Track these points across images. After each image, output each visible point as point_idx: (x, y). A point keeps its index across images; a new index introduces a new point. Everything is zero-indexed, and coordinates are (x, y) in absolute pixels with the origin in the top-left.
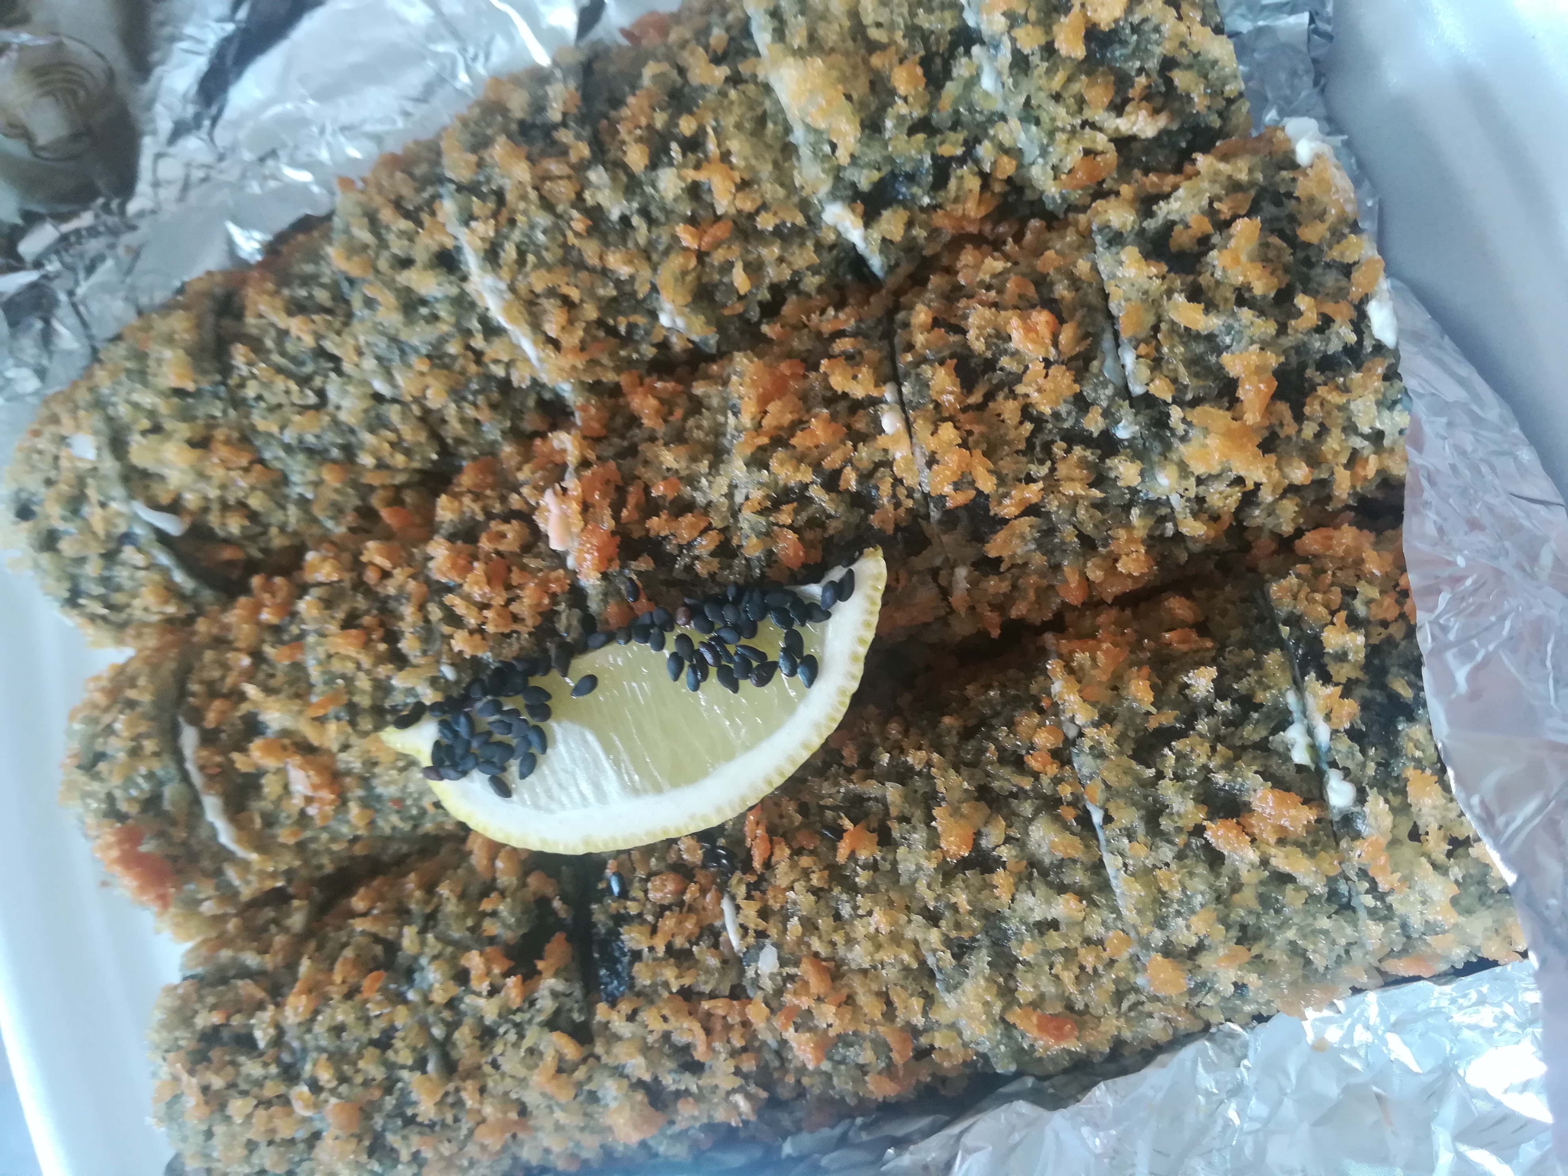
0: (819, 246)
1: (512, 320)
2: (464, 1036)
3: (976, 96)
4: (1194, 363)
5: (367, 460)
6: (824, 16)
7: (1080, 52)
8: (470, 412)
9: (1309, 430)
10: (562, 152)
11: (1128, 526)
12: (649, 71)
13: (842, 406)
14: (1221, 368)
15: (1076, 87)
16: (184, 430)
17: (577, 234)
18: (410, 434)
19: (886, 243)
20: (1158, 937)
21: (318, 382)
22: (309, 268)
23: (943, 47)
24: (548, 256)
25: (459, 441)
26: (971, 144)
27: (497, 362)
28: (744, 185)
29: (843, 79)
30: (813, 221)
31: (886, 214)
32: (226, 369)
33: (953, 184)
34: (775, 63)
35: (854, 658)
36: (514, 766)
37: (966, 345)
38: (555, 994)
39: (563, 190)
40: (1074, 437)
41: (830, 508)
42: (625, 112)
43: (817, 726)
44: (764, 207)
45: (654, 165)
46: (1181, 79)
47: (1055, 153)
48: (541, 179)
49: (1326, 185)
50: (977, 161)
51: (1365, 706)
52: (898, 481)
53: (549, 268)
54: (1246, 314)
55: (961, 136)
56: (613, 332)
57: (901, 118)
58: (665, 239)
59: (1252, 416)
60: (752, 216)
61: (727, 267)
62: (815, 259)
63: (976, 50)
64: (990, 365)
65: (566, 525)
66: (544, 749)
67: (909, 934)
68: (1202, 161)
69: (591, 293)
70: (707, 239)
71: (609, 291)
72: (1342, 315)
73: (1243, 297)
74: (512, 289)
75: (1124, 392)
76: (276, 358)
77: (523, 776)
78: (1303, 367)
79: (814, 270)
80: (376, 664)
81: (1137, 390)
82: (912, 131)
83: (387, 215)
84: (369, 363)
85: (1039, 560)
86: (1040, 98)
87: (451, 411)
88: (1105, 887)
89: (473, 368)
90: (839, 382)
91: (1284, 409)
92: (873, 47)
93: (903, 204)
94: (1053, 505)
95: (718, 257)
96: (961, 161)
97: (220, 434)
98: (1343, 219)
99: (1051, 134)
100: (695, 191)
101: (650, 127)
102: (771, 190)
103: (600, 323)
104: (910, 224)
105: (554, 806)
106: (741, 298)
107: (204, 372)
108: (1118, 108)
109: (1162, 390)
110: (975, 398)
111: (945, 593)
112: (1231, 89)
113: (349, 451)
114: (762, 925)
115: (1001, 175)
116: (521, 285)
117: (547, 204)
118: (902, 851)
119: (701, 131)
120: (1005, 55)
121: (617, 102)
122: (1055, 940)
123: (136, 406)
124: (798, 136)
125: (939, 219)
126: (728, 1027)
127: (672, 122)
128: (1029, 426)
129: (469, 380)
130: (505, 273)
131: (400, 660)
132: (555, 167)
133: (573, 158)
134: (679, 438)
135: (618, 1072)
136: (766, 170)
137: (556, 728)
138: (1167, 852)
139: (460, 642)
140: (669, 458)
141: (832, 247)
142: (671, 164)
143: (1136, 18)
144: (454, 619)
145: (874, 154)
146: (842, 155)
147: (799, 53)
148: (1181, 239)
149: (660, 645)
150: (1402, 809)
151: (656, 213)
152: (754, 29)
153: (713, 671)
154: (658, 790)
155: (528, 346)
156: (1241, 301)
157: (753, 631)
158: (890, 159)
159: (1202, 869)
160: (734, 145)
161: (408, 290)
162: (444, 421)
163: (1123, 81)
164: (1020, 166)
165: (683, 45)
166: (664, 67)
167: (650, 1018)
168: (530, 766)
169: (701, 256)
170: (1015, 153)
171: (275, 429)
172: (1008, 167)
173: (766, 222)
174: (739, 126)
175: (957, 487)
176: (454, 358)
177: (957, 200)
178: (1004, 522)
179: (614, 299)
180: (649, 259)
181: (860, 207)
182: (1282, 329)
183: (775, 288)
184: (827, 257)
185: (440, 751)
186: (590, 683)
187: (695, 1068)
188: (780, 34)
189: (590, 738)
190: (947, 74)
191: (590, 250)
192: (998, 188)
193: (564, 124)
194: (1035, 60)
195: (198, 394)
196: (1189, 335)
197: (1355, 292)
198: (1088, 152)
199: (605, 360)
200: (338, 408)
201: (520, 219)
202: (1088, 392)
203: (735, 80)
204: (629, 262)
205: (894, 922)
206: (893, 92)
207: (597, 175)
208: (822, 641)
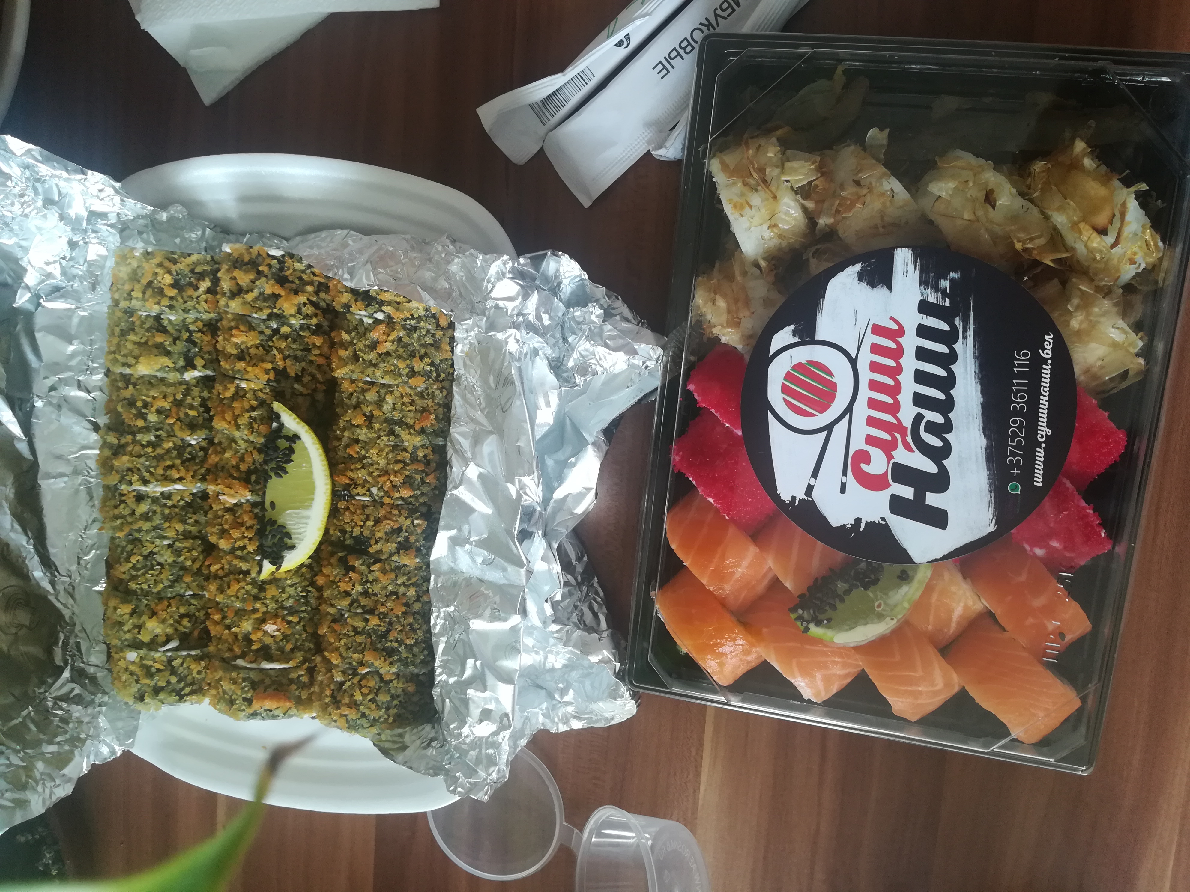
0: (196, 386)
1: (167, 486)
2: (363, 601)
3: (175, 323)
4: (265, 300)
5: (189, 563)
6: (131, 351)
7: (176, 291)
8: (192, 521)
9: (297, 281)
10: (127, 444)
11: (305, 337)
12: (119, 409)
13: (235, 397)
14: (269, 295)
15: (185, 297)
16: (145, 618)
17: (152, 452)
18: (188, 544)
19: (204, 367)
20: (405, 378)
21: (154, 563)
22: (119, 549)
23: (157, 325)
24: (154, 464)
25: (200, 531)
26: (188, 330)
27: (178, 501)
28: (165, 397)
29: (149, 354)
30: (187, 383)
31: (195, 362)
32: (134, 592)
33: (196, 340)
34: (136, 371)
35: (298, 423)
36: (286, 540)
37: (235, 355)
38: (362, 565)
39: (138, 448)
40: (270, 339)
41: (260, 413)
42: (126, 421)
43: (313, 443)
44: (174, 395)
45: (145, 420)
46: (198, 270)
47: (200, 309)
48: (131, 455)
49: (236, 250)
50: (194, 331)
51: (363, 300)
52: (261, 390)
53: (158, 466)
54: (257, 283)
55: (183, 331)
56: (188, 460)
57: (170, 345)
58: (168, 428)
59: (282, 293)
60: (175, 400)
61: (186, 414)
62: (198, 389)
63: (162, 316)
64: (242, 351)
65: (232, 496)
66: (285, 527)
67: (382, 445)
68: (219, 275)
69: (171, 458)
70: (174, 415)
71: (175, 453)
72: (268, 261)
73: (253, 282)
74: (157, 481)
75: (264, 321)
76: (139, 573)
77: (290, 538)
78: (279, 275)
79: (202, 391)
80: (245, 581)
81: (265, 317)
82: (175, 344)
83: (116, 512)
84: (158, 542)
85: (303, 364)
86: (183, 307)
87: (189, 528)
88: (390, 386)
89: (177, 510)
90: (228, 394)
91: (287, 285)
92: (146, 343)
93: (195, 356)
94: (286, 353)
95: (182, 415)
96: (191, 335)
97: (153, 606)
98: (247, 250)
99: (195, 308)
100: (159, 412)
101: (134, 415)
102: (170, 390)
103: (183, 462)
104: (203, 358)
105: (304, 534)
106: (199, 416)
107: (131, 601)
108: (197, 288)
109: (267, 311)
110: (248, 359)
111: (302, 394)
112: (209, 258)
113: (183, 568)
114: (366, 489)
115: (201, 327)
116: (159, 478)
117: (139, 456)
118: (360, 437)
119: (143, 401)
120: (167, 310)
121: (123, 422)
122: (398, 406)
123: (129, 631)
124: (158, 374)
125: (205, 349)
126: (390, 513)
127: (136, 407)
128: (260, 348)
129: (180, 514)
130: (152, 480)
131: (248, 572)
132: (130, 448)
133: (130, 441)
134: (224, 451)
135: (391, 555)
136: (164, 388)
137: (280, 521)
138: (382, 365)
139: (251, 548)
140: (227, 455)
141: (198, 382)
142: (147, 414)
143: (175, 274)
144: (243, 548)
145: (176, 357)
146: (172, 365)
147: (137, 363)
148: (234, 289)
149: (271, 477)
150: (389, 303)
151: (158, 426)
152: (124, 372)
153: (284, 465)
154: (313, 499)
155: (178, 486)
156: (254, 283)
157: (278, 448)
158: (179, 354)
159: (389, 358)
160: (152, 393)
161: (141, 515)
162: (190, 532)
163: (190, 284)
164: (202, 321)
165: (118, 396)
166: (121, 404)
167: (379, 535)
168: (288, 535)
169: (178, 419)
170: (197, 320)
171: (162, 586)
172: (200, 324)
173: (179, 396)
174: (148, 390)
175: (267, 374)
176: (170, 514)
177: (202, 342)
178: (285, 367)
179: (178, 453)
180: (172, 436)
181: (189, 368)
182: (266, 276)
183: (201, 405)
184: (201, 385)
185: (273, 563)
186: (273, 505)
187: (400, 529)
188: (129, 366)
189: (288, 512)
190: (165, 327)
191: (159, 451)
192: (205, 329)
193: (119, 440)
194: (172, 303)
195: (137, 607)
196: (256, 299)
197: (265, 255)
198: (206, 301)
199: (196, 468)
200: (166, 561)
201: (138, 466)
202: (259, 329)
203: (135, 385)
204: (169, 441)
205: (377, 448)
206: (162, 343)
207: (139, 437)
208: (290, 430)
